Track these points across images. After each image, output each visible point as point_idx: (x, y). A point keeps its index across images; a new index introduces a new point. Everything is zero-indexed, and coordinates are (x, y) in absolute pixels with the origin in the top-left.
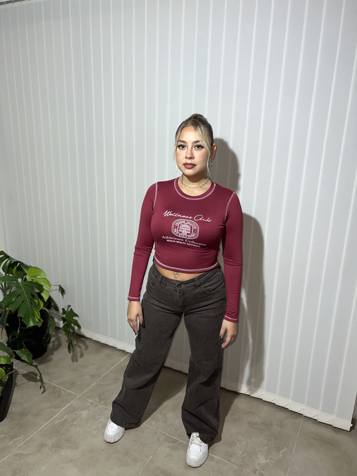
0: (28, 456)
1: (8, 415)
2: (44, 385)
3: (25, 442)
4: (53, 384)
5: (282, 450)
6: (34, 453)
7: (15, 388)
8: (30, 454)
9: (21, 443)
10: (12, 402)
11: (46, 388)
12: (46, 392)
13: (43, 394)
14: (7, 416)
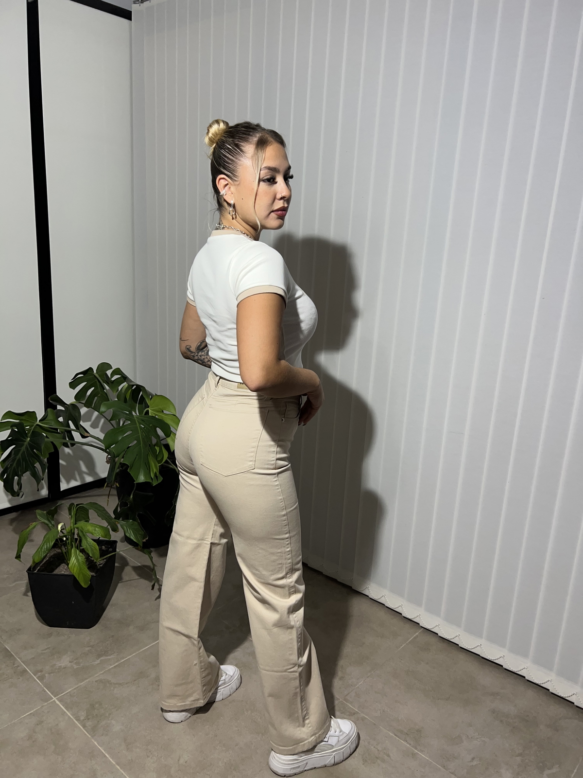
0: (117, 686)
3: (117, 664)
5: (549, 769)
6: (126, 684)
7: (119, 585)
8: (120, 684)
9: (111, 665)
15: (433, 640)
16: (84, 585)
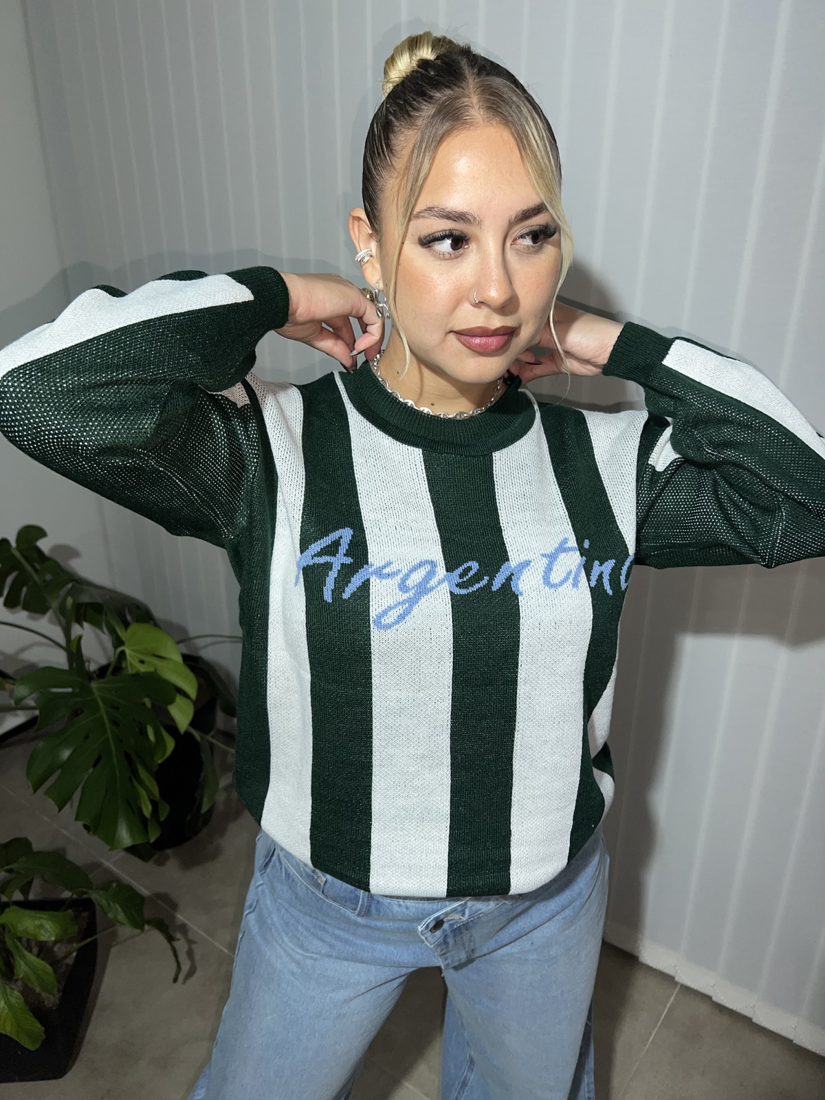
1: (86, 1053)
2: (194, 946)
4: (217, 945)
7: (113, 951)
10: (99, 1001)
11: (197, 957)
12: (197, 974)
13: (188, 982)
14: (79, 1059)
15: (703, 1009)
16: (31, 1048)
